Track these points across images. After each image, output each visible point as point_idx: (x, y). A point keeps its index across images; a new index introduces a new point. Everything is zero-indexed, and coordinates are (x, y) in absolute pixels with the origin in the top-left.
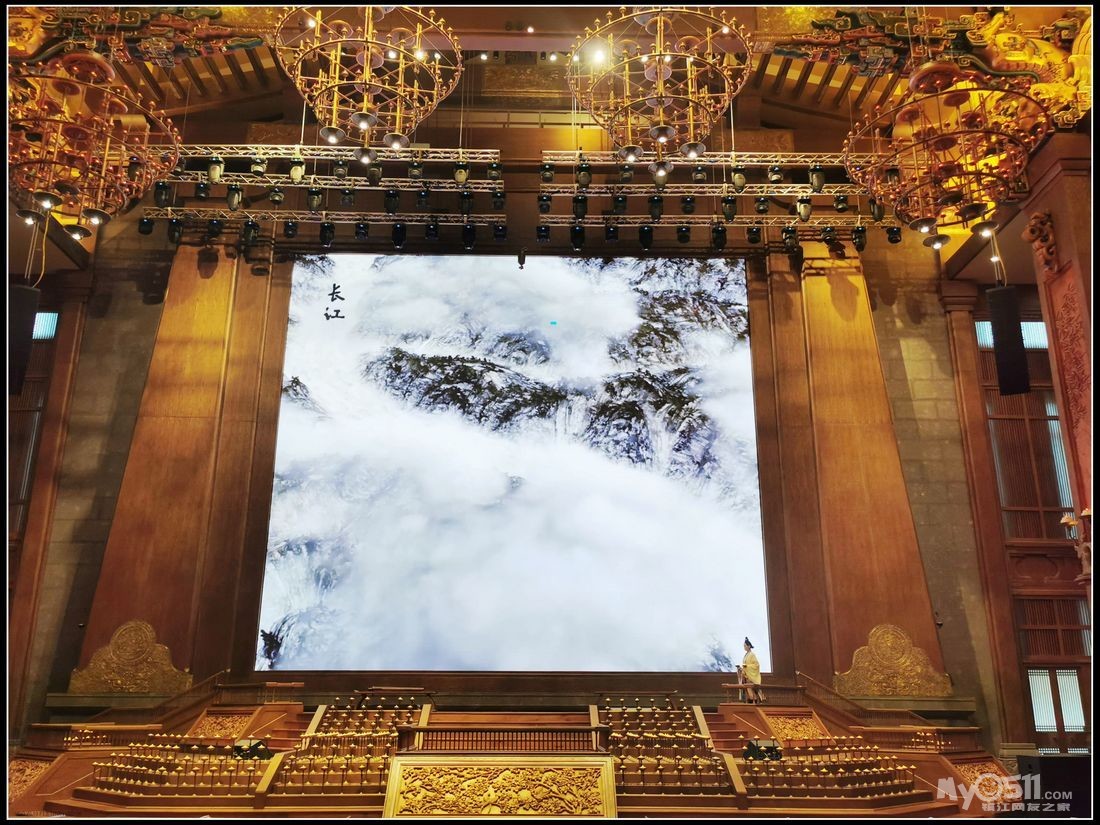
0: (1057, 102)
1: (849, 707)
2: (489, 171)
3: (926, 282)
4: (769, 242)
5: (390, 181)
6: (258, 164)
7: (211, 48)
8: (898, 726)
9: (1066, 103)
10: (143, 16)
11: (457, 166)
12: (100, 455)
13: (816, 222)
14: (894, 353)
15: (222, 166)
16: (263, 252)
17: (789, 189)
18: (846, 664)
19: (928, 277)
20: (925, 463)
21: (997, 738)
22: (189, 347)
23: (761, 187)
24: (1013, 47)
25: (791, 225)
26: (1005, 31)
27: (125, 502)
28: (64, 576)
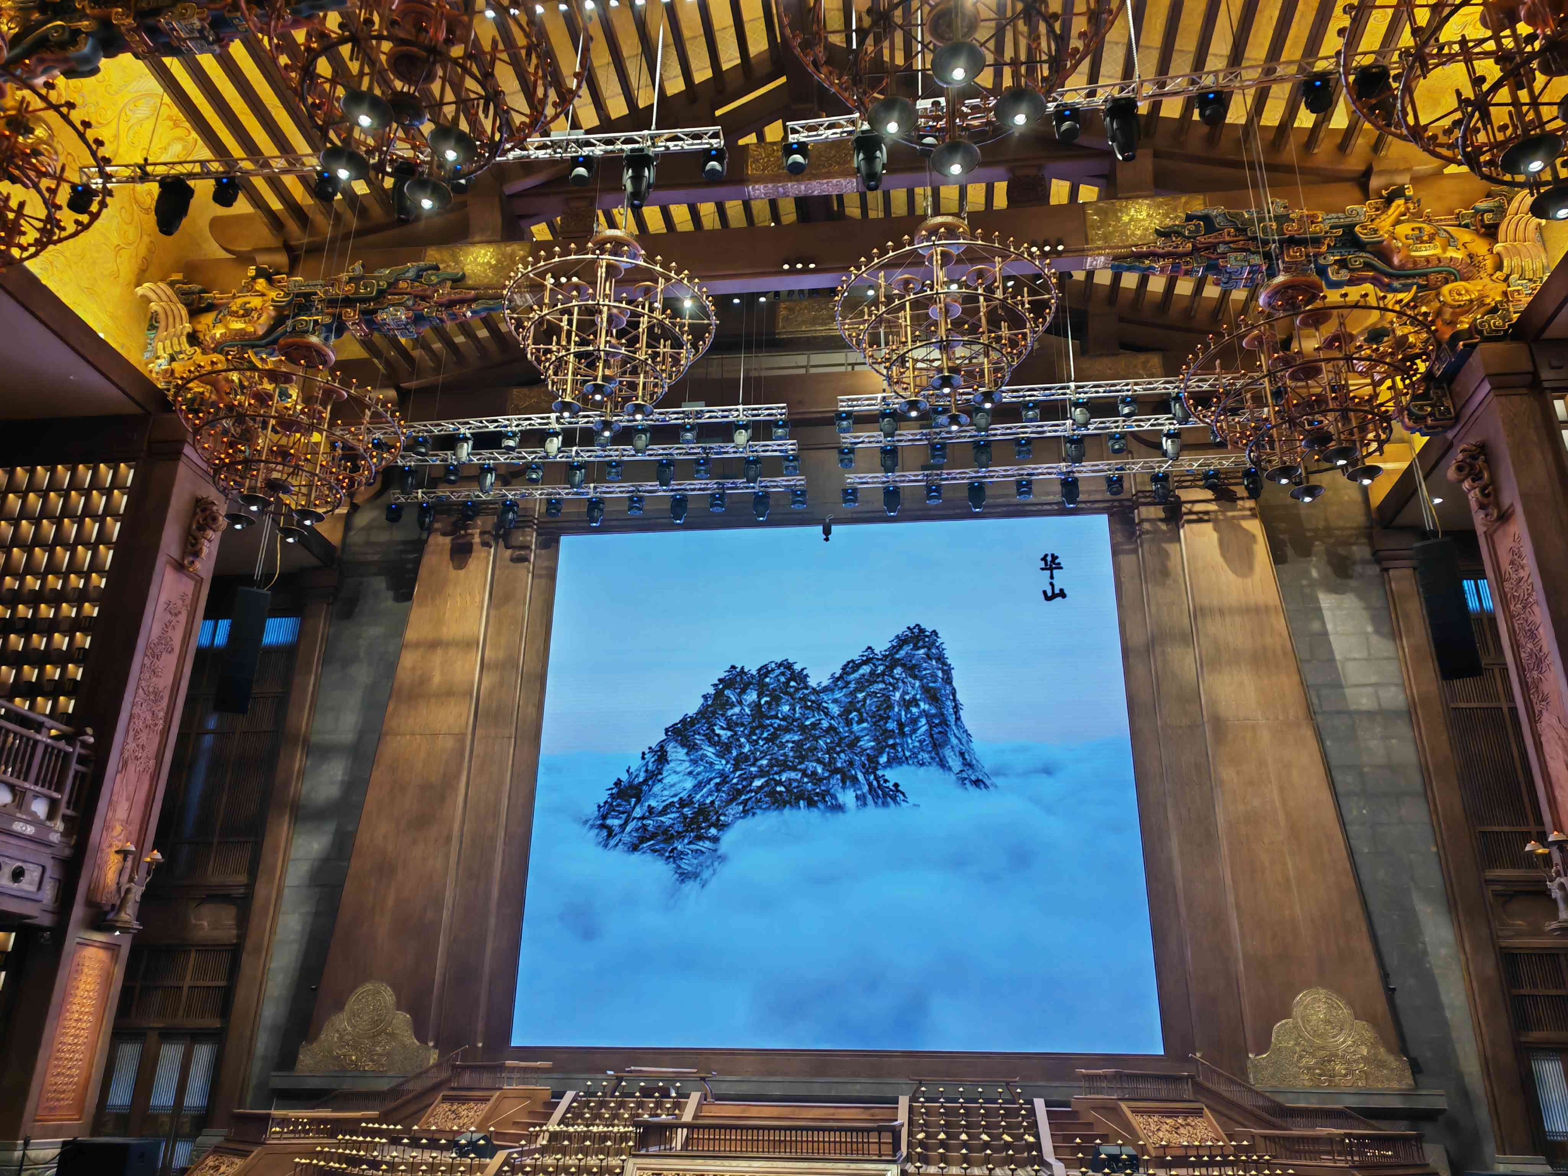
0: (1482, 304)
1: (1261, 1103)
2: (774, 430)
3: (1354, 532)
4: (1138, 492)
5: (664, 449)
6: (509, 438)
7: (454, 314)
8: (1314, 1127)
9: (1493, 304)
10: (378, 285)
11: (737, 426)
12: (342, 782)
13: (1193, 463)
14: (1316, 626)
15: (471, 443)
16: (523, 535)
17: (1152, 421)
18: (1263, 1044)
19: (1355, 525)
20: (1366, 770)
21: (1489, 1148)
22: (439, 651)
23: (1116, 422)
24: (1419, 240)
25: (1162, 470)
26: (1408, 221)
27: (363, 838)
28: (298, 927)
